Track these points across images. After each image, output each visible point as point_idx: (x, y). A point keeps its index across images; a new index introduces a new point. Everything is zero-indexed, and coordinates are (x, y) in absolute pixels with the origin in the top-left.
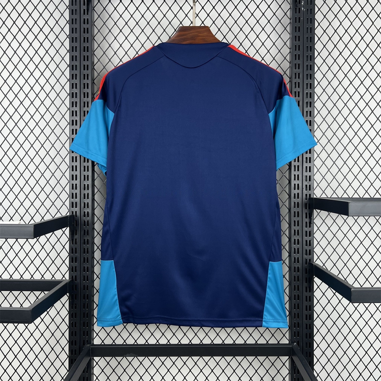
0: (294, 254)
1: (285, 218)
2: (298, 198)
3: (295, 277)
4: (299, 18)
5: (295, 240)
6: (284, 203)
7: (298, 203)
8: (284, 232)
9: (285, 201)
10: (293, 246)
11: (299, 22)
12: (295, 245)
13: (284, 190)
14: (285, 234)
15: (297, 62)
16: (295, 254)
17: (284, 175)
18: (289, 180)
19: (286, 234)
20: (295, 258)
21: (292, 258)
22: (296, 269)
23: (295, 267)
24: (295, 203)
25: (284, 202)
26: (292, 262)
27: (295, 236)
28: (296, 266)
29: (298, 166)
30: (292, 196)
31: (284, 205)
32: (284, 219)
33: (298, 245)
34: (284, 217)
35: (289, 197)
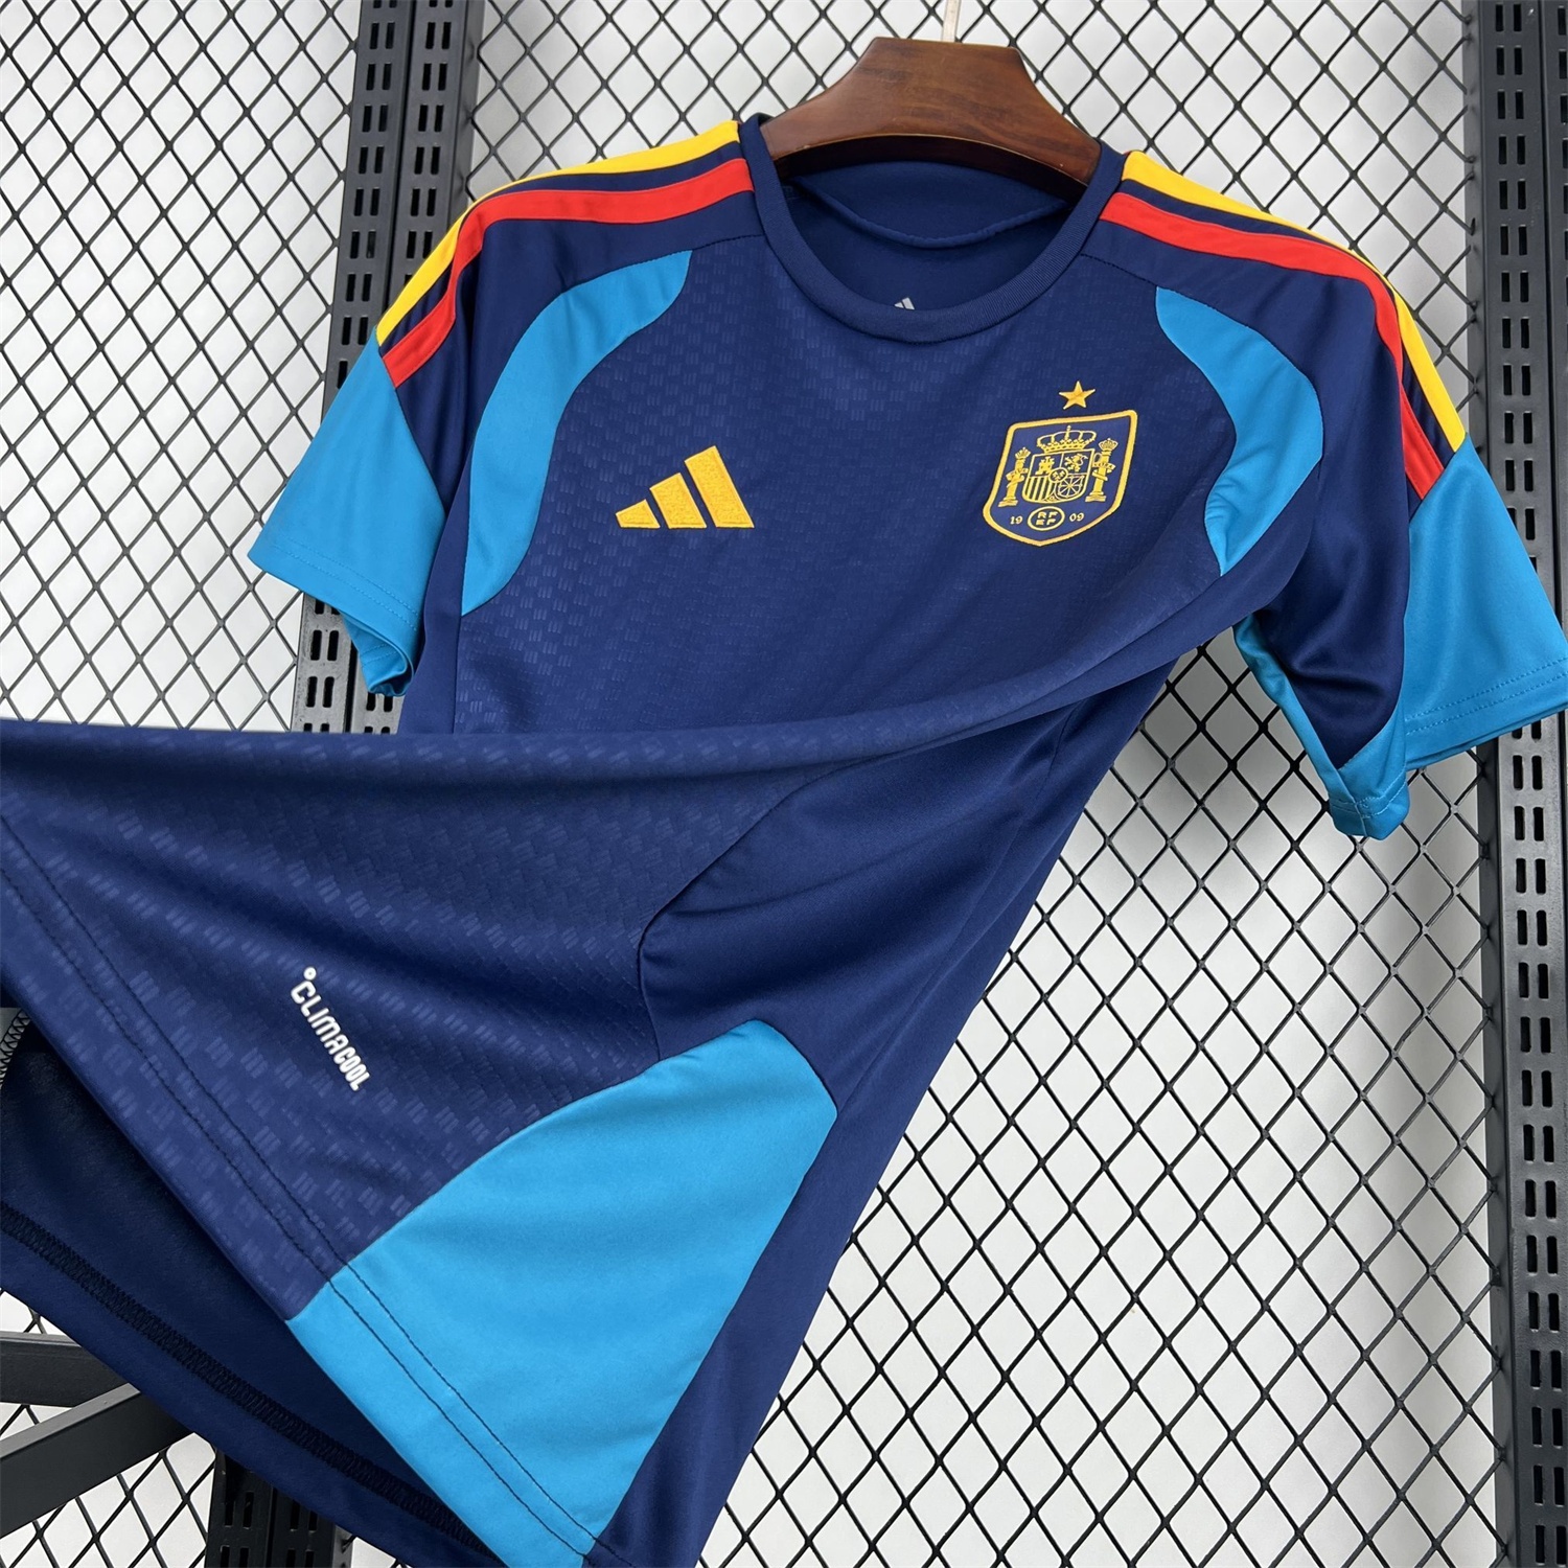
0: (1530, 1271)
1: (1466, 1056)
2: (1542, 940)
3: (1536, 1412)
4: (1517, 9)
5: (1530, 1185)
6: (1460, 968)
7: (1543, 969)
8: (1460, 1136)
9: (1466, 960)
10: (1523, 1223)
11: (1518, 27)
12: (1530, 1218)
13: (1459, 896)
14: (1467, 1149)
15: (1513, 218)
16: (1532, 1275)
17: (1454, 809)
18: (1485, 840)
19: (1470, 1147)
20: (1533, 1297)
21: (1516, 1295)
22: (1545, 1362)
23: (1535, 1355)
24: (1523, 968)
25: (1456, 965)
26: (1517, 1321)
27: (1530, 1162)
28: (1545, 1352)
29: (1537, 761)
30: (1510, 925)
31: (1461, 979)
32: (1462, 1061)
33: (1553, 1220)
34: (1458, 1049)
35: (1489, 937)
